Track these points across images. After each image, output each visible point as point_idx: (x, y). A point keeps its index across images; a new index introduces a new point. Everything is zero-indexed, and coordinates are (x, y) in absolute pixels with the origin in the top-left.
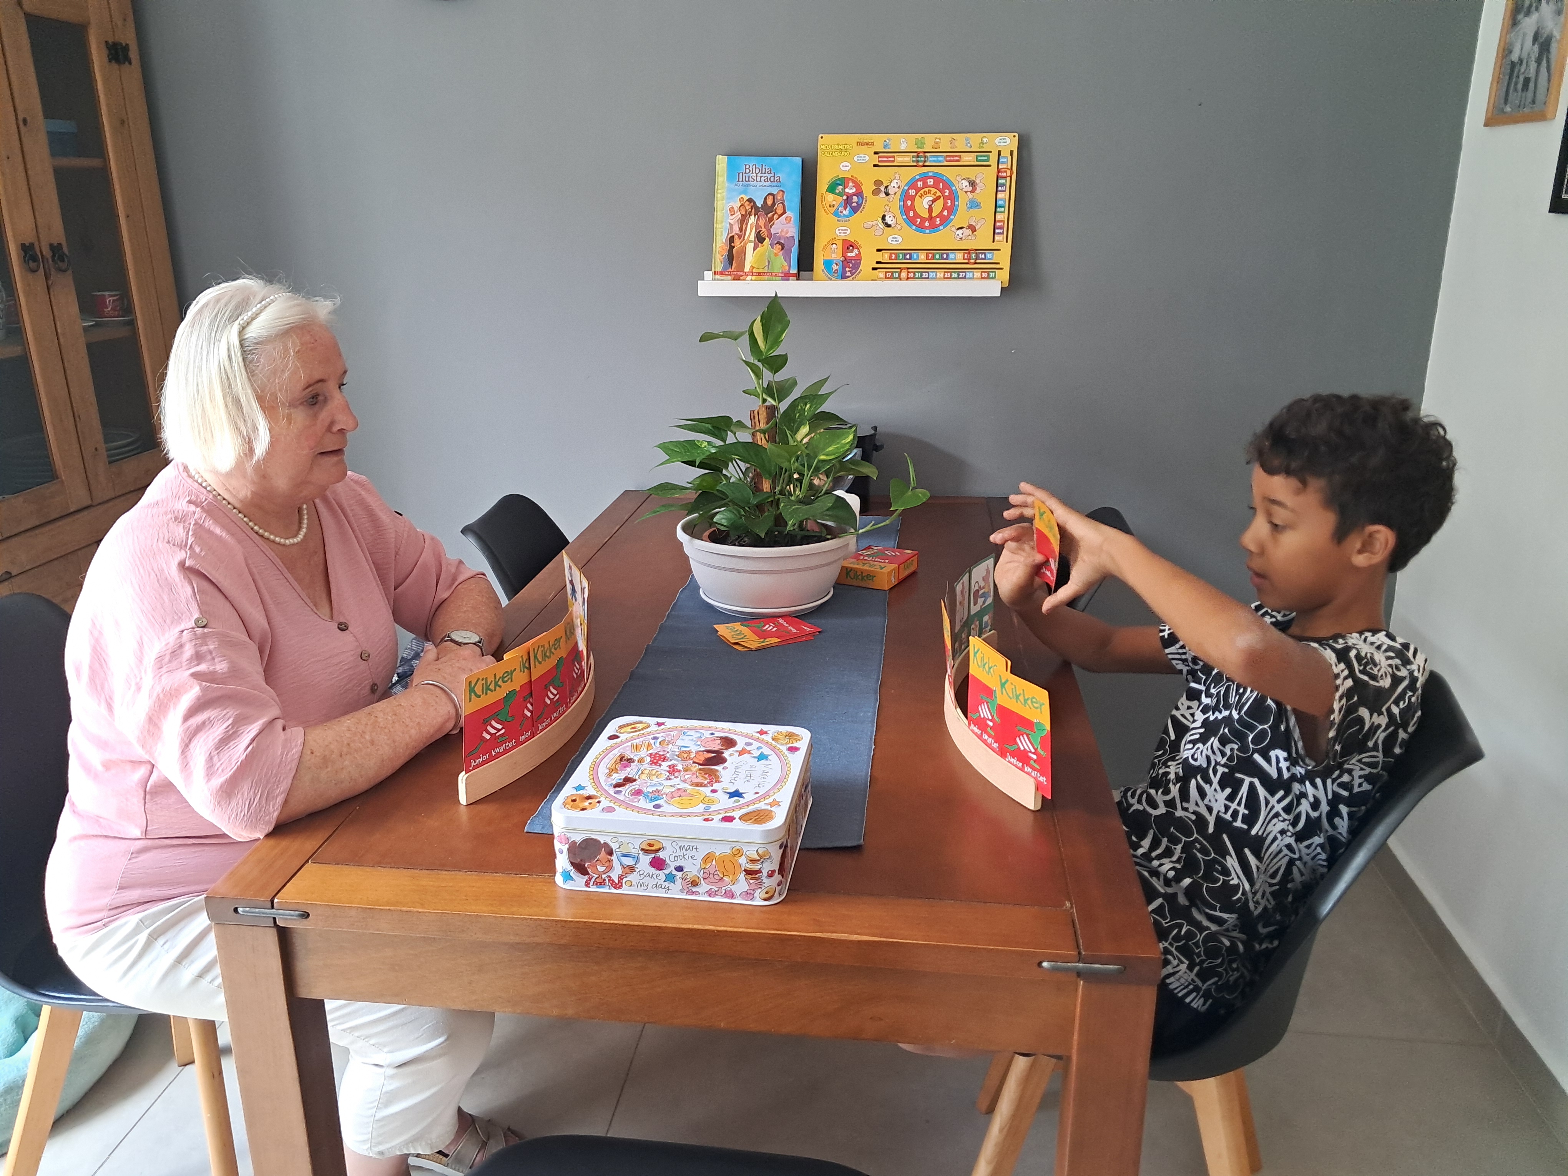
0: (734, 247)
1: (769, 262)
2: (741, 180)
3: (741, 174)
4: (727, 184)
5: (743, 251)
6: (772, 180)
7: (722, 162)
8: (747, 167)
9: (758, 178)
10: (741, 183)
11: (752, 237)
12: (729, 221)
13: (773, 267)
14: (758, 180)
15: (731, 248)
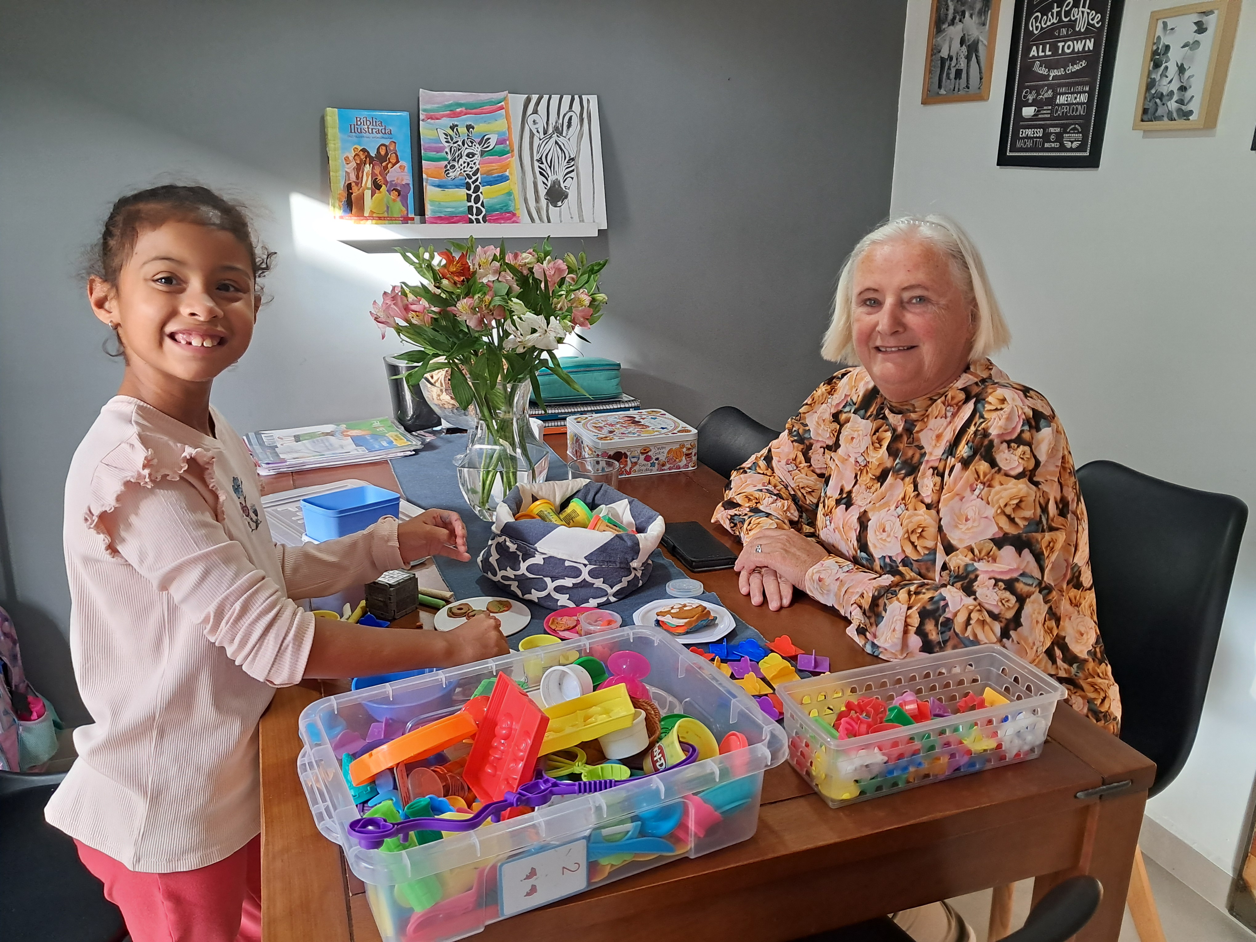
0: (352, 193)
1: (388, 207)
2: (353, 131)
3: (353, 126)
4: (339, 135)
5: (362, 197)
6: (383, 132)
7: (332, 115)
8: (358, 119)
9: (370, 130)
10: (354, 134)
11: (369, 184)
12: (346, 170)
13: (392, 212)
14: (370, 131)
15: (350, 195)
